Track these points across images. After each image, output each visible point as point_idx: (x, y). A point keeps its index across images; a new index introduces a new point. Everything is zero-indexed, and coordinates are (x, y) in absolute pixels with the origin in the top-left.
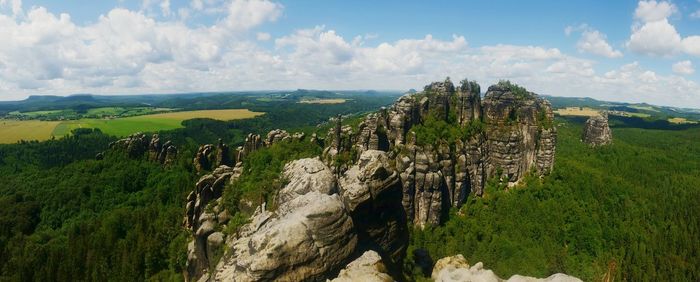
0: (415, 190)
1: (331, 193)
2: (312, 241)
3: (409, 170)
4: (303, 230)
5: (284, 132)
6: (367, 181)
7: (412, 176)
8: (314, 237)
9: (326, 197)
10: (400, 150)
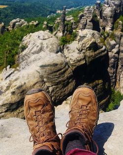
0: (117, 66)
1: (57, 52)
2: (43, 82)
3: (115, 50)
4: (37, 75)
5: (23, 20)
6: (83, 51)
7: (117, 55)
8: (45, 80)
9: (54, 55)
10: (108, 35)
